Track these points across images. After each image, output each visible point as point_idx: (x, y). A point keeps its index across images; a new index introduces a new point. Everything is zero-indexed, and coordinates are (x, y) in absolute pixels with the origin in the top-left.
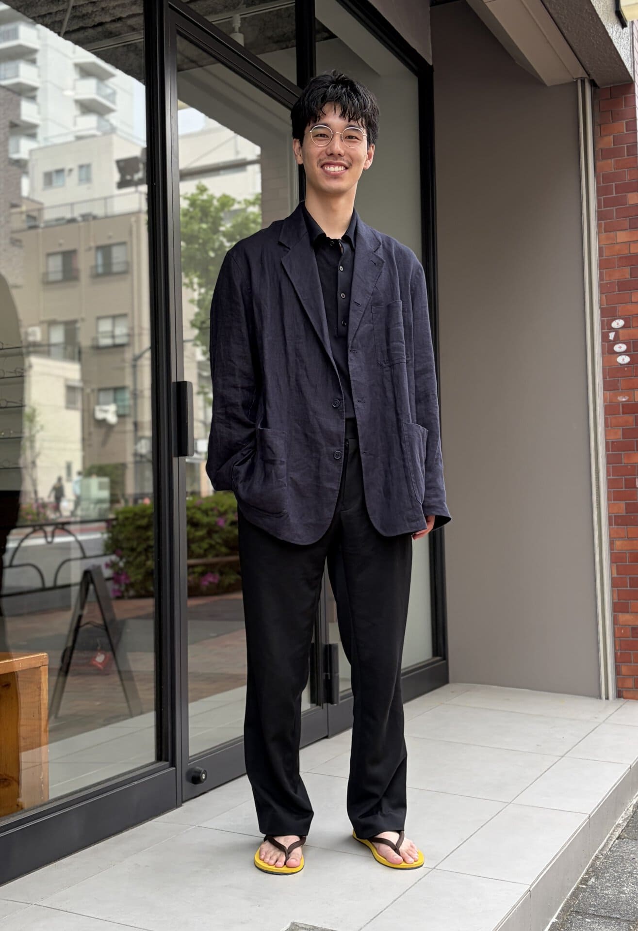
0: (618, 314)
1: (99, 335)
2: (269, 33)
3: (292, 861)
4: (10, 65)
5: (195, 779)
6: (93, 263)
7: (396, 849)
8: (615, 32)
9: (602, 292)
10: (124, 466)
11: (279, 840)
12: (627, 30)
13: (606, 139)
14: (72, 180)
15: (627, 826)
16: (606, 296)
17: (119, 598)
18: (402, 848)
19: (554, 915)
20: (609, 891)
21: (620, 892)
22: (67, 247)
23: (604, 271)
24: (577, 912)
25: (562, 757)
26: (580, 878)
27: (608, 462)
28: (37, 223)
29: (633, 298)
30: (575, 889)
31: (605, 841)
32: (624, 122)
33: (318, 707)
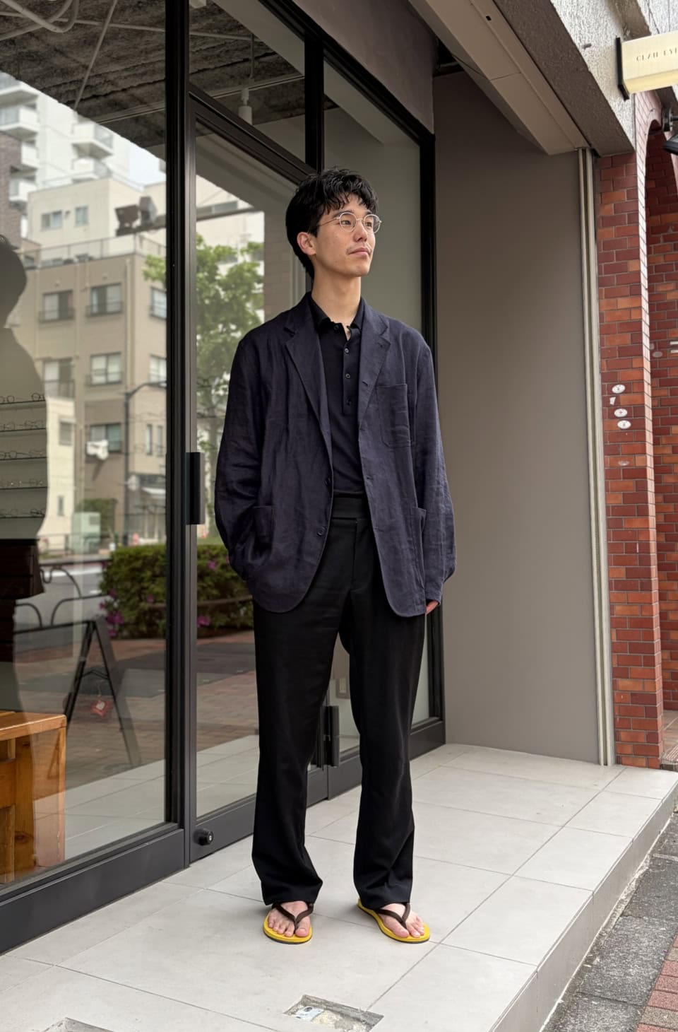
0: (619, 379)
1: (93, 373)
2: (273, 102)
3: (301, 931)
4: (11, 111)
5: (202, 840)
6: (88, 303)
7: (402, 921)
8: (617, 106)
9: (602, 358)
10: (114, 502)
11: (287, 907)
12: (629, 102)
13: (607, 207)
14: (69, 223)
15: (631, 902)
16: (607, 361)
17: (113, 638)
18: (408, 921)
19: (560, 995)
20: (615, 973)
21: (626, 974)
22: (62, 288)
23: (605, 336)
24: (583, 994)
25: (563, 827)
26: (585, 957)
27: (609, 527)
28: (35, 264)
29: (634, 363)
30: (580, 969)
31: (608, 917)
32: (625, 190)
33: (319, 769)
